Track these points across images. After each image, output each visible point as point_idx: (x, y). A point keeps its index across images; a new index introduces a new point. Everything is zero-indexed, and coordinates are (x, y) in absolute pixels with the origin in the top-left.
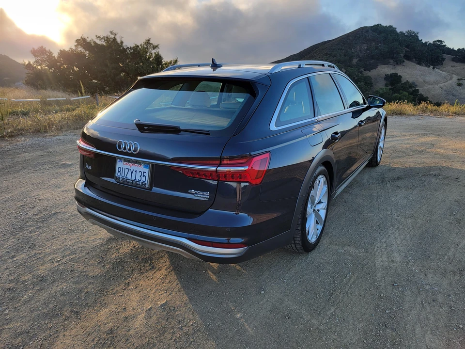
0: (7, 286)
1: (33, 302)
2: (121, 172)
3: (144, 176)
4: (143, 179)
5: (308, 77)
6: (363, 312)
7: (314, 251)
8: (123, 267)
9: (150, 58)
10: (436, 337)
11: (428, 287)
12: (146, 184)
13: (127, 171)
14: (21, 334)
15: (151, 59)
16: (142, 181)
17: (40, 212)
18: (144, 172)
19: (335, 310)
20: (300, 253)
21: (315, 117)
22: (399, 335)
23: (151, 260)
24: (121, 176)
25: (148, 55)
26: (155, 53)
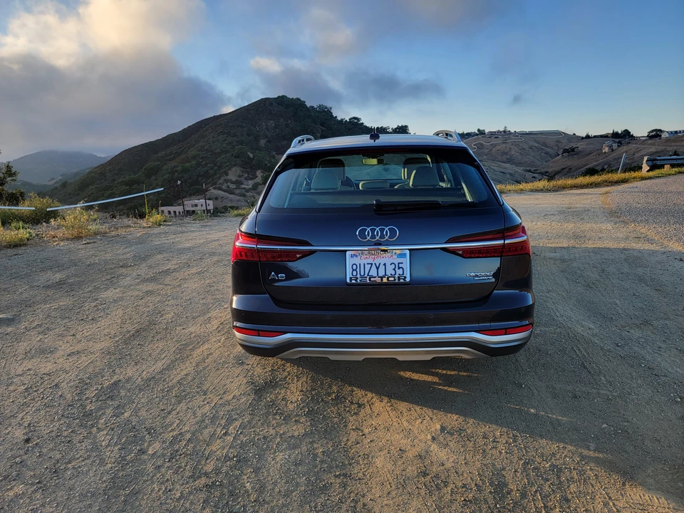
2: (358, 270)
16: (398, 275)
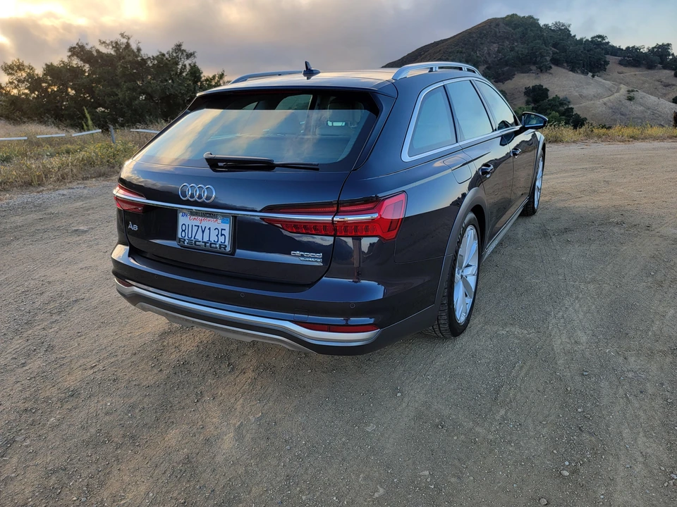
0: (22, 406)
1: (64, 426)
2: (186, 231)
3: (222, 235)
4: (221, 239)
5: (444, 86)
6: (546, 412)
7: (463, 334)
8: (190, 371)
9: (183, 72)
10: (651, 440)
11: (630, 375)
12: (226, 246)
13: (195, 229)
14: (54, 472)
15: (184, 74)
16: (219, 242)
17: (52, 299)
18: (222, 229)
19: (506, 412)
20: (445, 338)
21: (457, 142)
22: (601, 440)
23: (229, 359)
24: (186, 237)
25: (180, 67)
26: (190, 65)
